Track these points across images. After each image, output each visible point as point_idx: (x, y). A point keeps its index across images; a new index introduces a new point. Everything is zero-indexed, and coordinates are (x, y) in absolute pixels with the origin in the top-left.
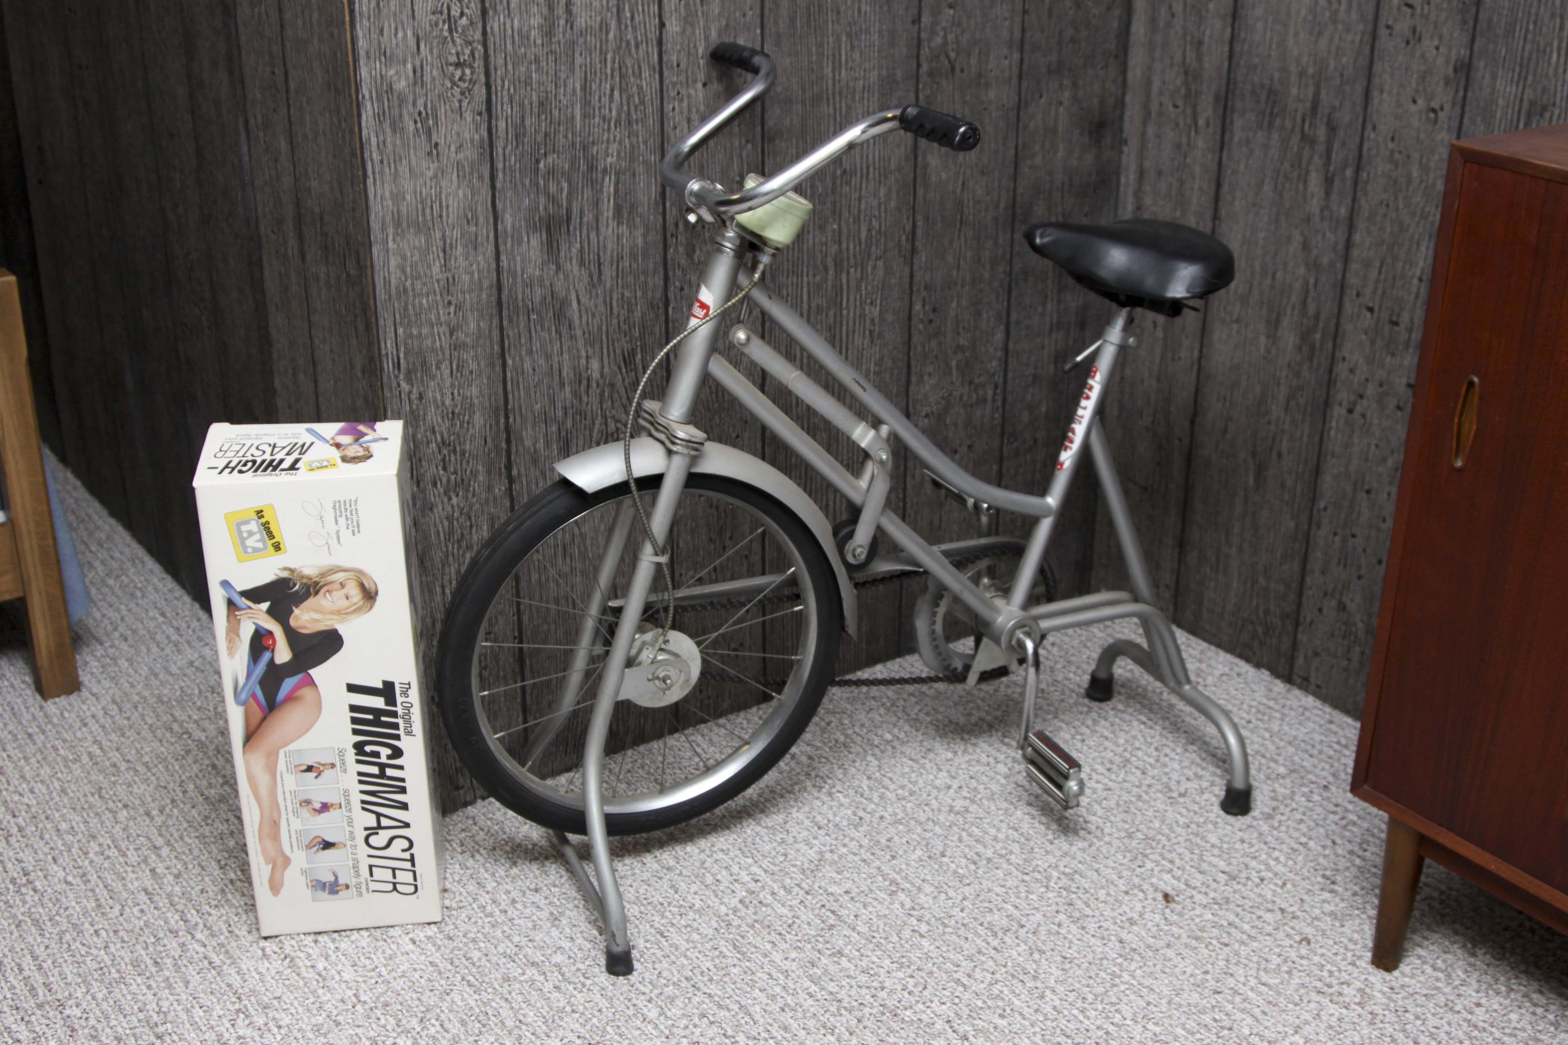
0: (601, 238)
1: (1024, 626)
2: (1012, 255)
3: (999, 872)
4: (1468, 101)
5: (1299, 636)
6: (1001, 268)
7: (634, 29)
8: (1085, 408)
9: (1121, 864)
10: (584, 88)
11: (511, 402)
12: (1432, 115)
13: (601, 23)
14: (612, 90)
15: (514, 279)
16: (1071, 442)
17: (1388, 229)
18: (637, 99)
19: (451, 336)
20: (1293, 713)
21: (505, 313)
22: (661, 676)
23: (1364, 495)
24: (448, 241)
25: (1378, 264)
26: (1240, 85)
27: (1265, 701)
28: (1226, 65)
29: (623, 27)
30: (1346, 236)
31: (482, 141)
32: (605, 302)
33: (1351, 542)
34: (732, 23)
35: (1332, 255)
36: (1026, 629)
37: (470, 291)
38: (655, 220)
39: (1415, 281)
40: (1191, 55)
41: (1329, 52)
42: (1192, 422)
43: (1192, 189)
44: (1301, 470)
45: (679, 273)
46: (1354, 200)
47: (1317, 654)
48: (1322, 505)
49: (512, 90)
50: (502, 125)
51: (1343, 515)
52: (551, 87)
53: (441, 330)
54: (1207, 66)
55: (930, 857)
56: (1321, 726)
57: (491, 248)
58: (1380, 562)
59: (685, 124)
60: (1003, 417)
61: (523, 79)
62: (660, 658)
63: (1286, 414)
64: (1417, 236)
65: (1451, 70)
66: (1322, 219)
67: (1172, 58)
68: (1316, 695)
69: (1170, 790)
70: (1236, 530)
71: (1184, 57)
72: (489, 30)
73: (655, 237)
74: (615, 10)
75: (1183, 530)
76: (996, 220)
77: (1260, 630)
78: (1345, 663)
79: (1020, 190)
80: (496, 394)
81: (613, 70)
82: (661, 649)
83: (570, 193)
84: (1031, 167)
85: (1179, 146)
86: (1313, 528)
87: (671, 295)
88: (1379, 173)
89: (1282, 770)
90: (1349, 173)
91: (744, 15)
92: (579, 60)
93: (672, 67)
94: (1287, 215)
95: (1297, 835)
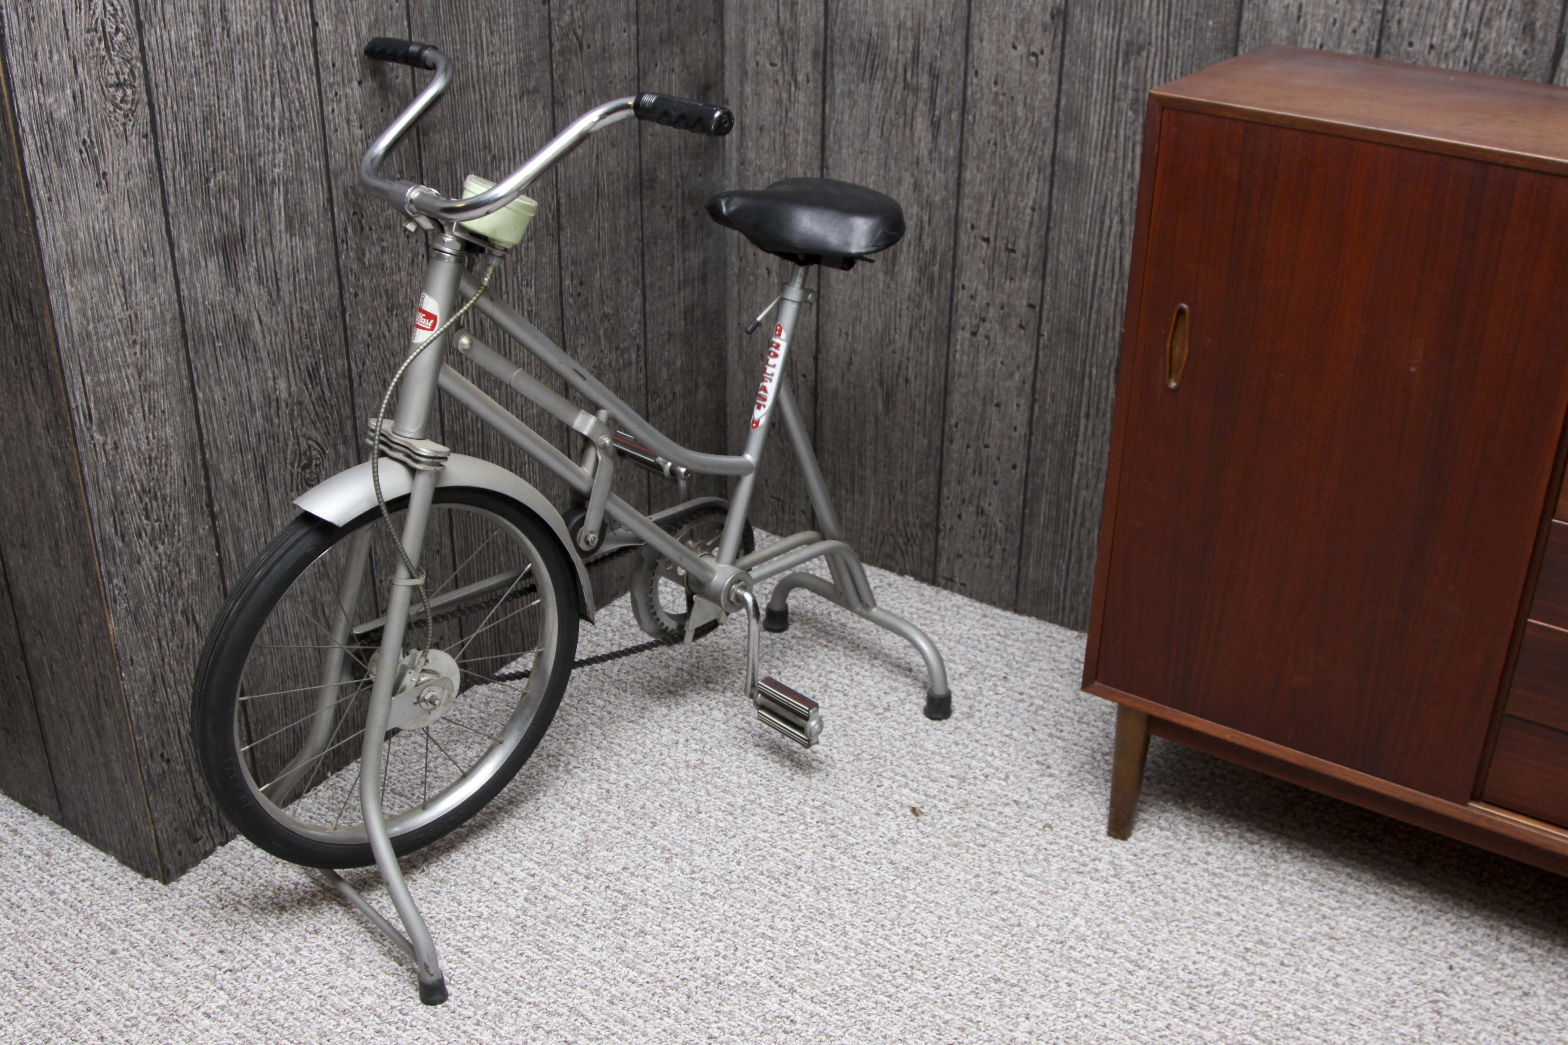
0: (276, 253)
1: (739, 581)
2: (642, 221)
3: (756, 818)
4: (1067, 44)
5: (940, 542)
6: (634, 235)
7: (289, 31)
8: (774, 366)
9: (862, 788)
10: (245, 98)
11: (205, 436)
12: (1033, 59)
13: (257, 28)
14: (273, 98)
15: (196, 308)
16: (764, 400)
17: (998, 166)
18: (297, 104)
19: (140, 377)
20: (949, 613)
21: (190, 344)
22: (427, 697)
23: (994, 408)
24: (127, 276)
25: (990, 198)
26: (838, 41)
27: (921, 606)
28: (822, 23)
29: (278, 30)
30: (956, 175)
31: (150, 165)
32: (286, 318)
33: (984, 451)
34: (381, 17)
35: (944, 193)
36: (742, 583)
37: (154, 327)
38: (325, 227)
39: (1028, 211)
40: (785, 15)
41: (926, 6)
42: (816, 359)
43: (797, 141)
44: (929, 392)
45: (352, 278)
46: (962, 141)
47: (960, 556)
48: (953, 421)
49: (175, 108)
50: (169, 145)
51: (975, 429)
52: (214, 100)
53: (129, 372)
54: (802, 24)
55: (687, 817)
56: (978, 621)
57: (170, 278)
58: (1014, 467)
59: (345, 125)
60: (646, 377)
61: (185, 94)
62: (423, 679)
63: (910, 342)
64: (1026, 170)
65: (1048, 17)
66: (931, 161)
67: (765, 19)
68: (961, 592)
69: (875, 707)
70: (868, 453)
71: (778, 18)
72: (146, 44)
73: (327, 245)
74: (268, 13)
76: (627, 188)
77: (901, 541)
78: (987, 561)
79: (645, 158)
80: (190, 430)
81: (272, 76)
82: (423, 671)
83: (241, 210)
84: (652, 135)
85: (779, 102)
86: (946, 443)
87: (347, 303)
88: (985, 114)
89: (962, 669)
90: (954, 116)
91: (391, 8)
92: (238, 69)
93: (328, 67)
94: (896, 159)
95: (999, 728)
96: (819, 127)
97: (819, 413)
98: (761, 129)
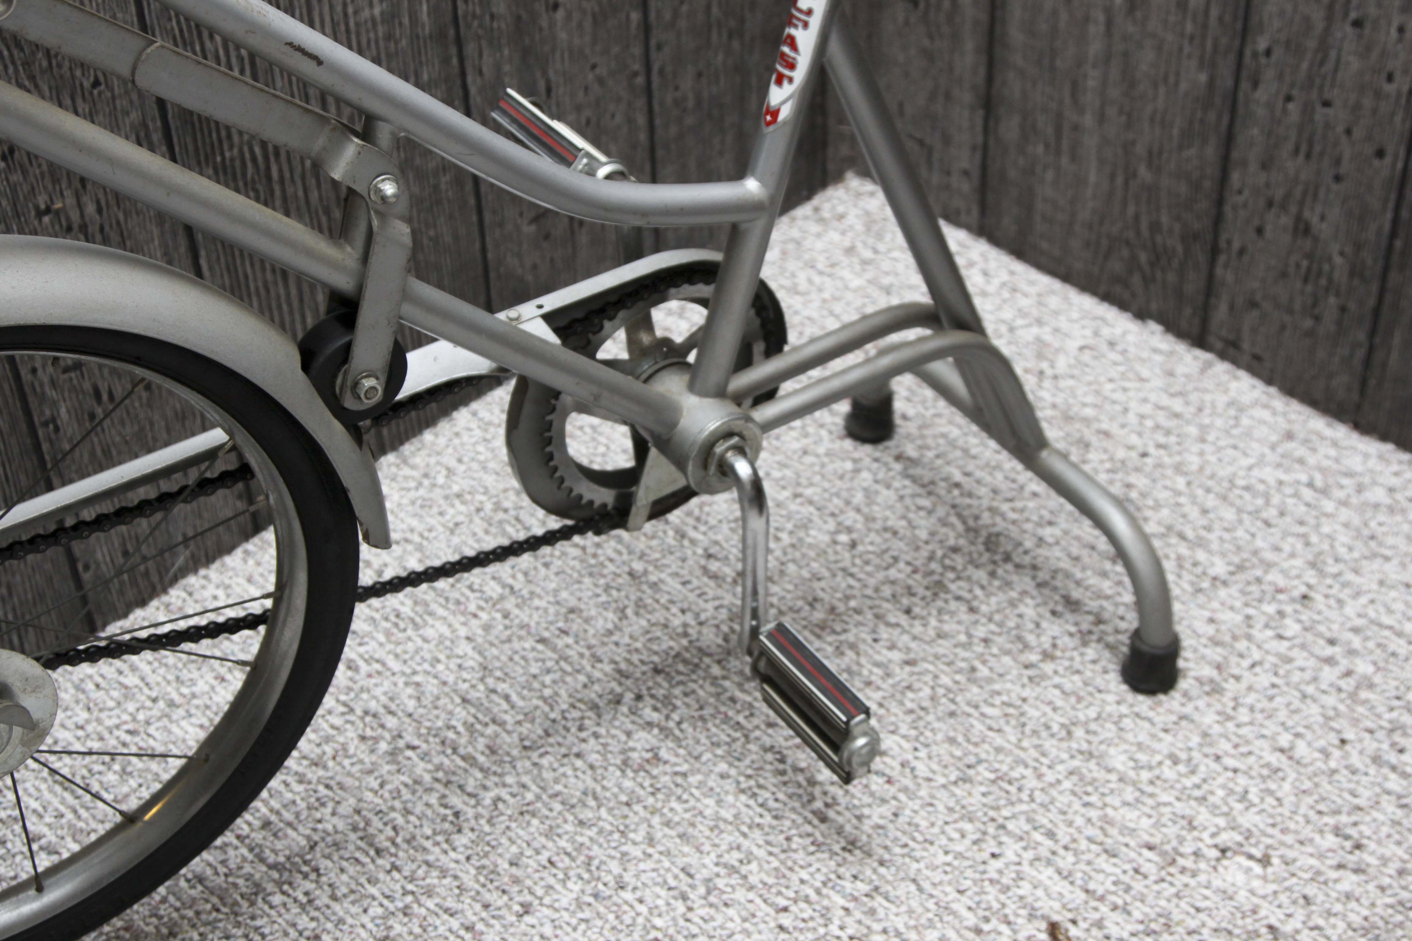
1: (729, 436)
3: (731, 912)
5: (1219, 271)
9: (959, 856)
20: (1219, 422)
23: (1349, 29)
27: (1165, 401)
33: (1320, 113)
36: (734, 441)
47: (1253, 304)
48: (1262, 44)
51: (1305, 65)
55: (596, 896)
56: (1273, 447)
58: (1380, 154)
68: (1254, 371)
69: (1026, 646)
70: (1091, 83)
75: (990, 79)
77: (1143, 257)
78: (1308, 323)
86: (1245, 85)
89: (1220, 568)
95: (1271, 728)
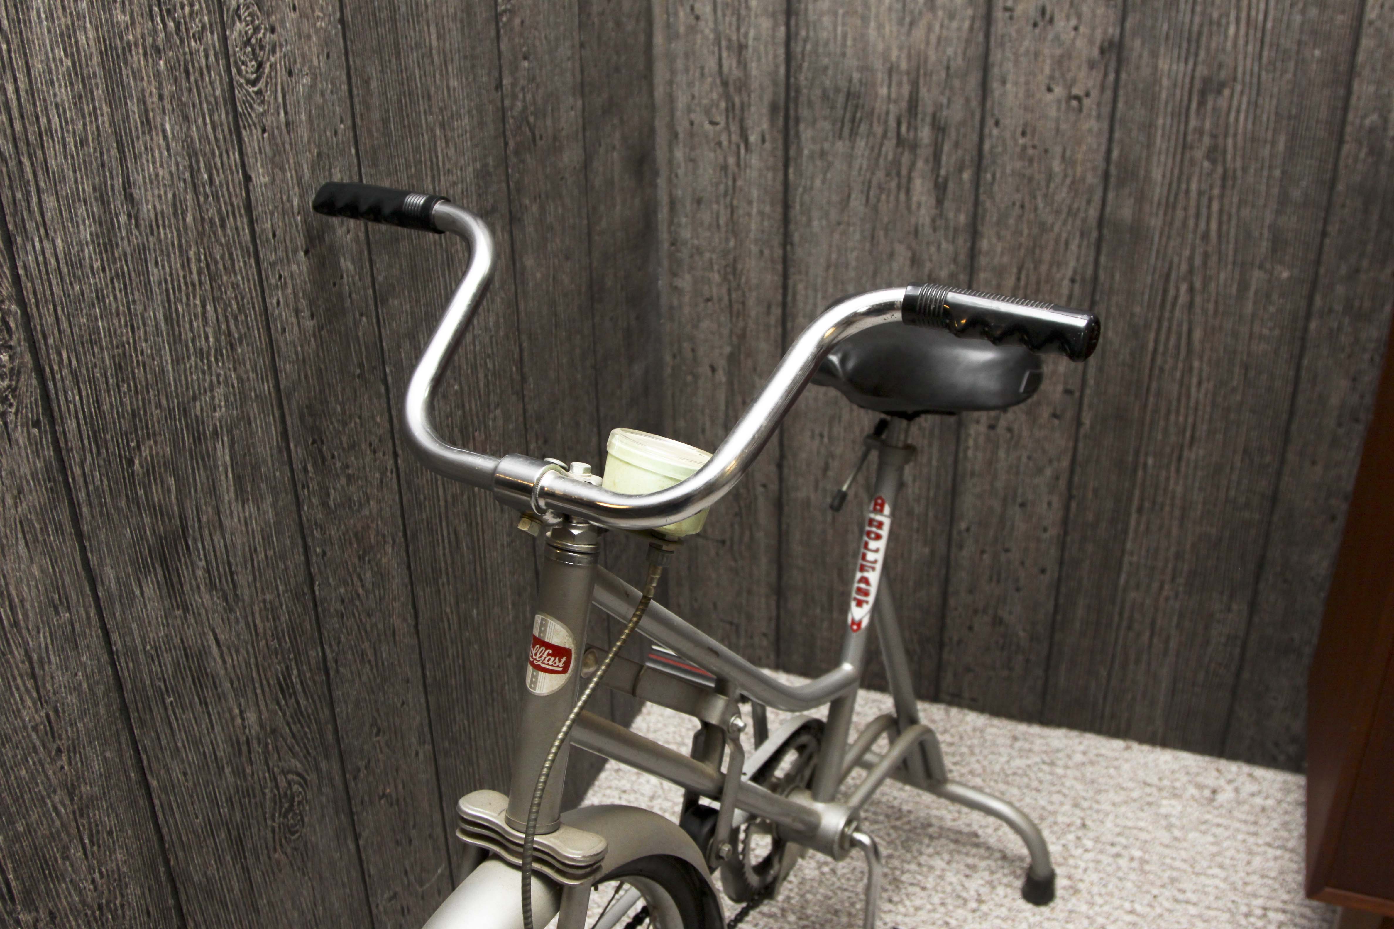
0: (228, 536)
2: (594, 344)
4: (1122, 83)
5: (945, 656)
6: (588, 363)
7: (216, 198)
10: (168, 319)
11: (167, 838)
12: (1074, 103)
13: (174, 203)
14: (204, 306)
15: (136, 661)
17: (1026, 231)
18: (235, 307)
19: (72, 800)
20: (975, 742)
21: (134, 716)
23: (1017, 508)
24: (35, 657)
25: (1015, 270)
26: (805, 91)
28: (782, 70)
29: (202, 199)
30: (969, 244)
31: (48, 468)
32: (247, 624)
34: (325, 150)
35: (952, 267)
37: (83, 713)
38: (281, 475)
39: (1066, 283)
40: (729, 63)
41: (928, 43)
42: (780, 466)
43: (749, 215)
45: (317, 534)
46: (977, 203)
47: (969, 670)
48: (963, 526)
49: (74, 362)
50: (71, 425)
51: (991, 533)
52: (126, 335)
53: (57, 799)
54: (754, 72)
56: (1012, 747)
57: (96, 632)
58: (1043, 571)
59: (294, 320)
61: (86, 337)
64: (1064, 236)
65: (1096, 52)
66: (935, 230)
67: (702, 68)
68: (973, 709)
69: (965, 900)
71: (720, 65)
73: (286, 499)
74: (187, 175)
75: (780, 577)
76: (580, 308)
78: (1006, 673)
80: (148, 840)
81: (200, 273)
83: (179, 491)
84: (599, 234)
85: (725, 168)
86: (954, 550)
87: (314, 570)
88: (1008, 171)
90: (966, 176)
91: (336, 133)
92: (155, 274)
93: (268, 240)
94: (886, 230)
96: (780, 196)
97: (784, 527)
98: (699, 201)
